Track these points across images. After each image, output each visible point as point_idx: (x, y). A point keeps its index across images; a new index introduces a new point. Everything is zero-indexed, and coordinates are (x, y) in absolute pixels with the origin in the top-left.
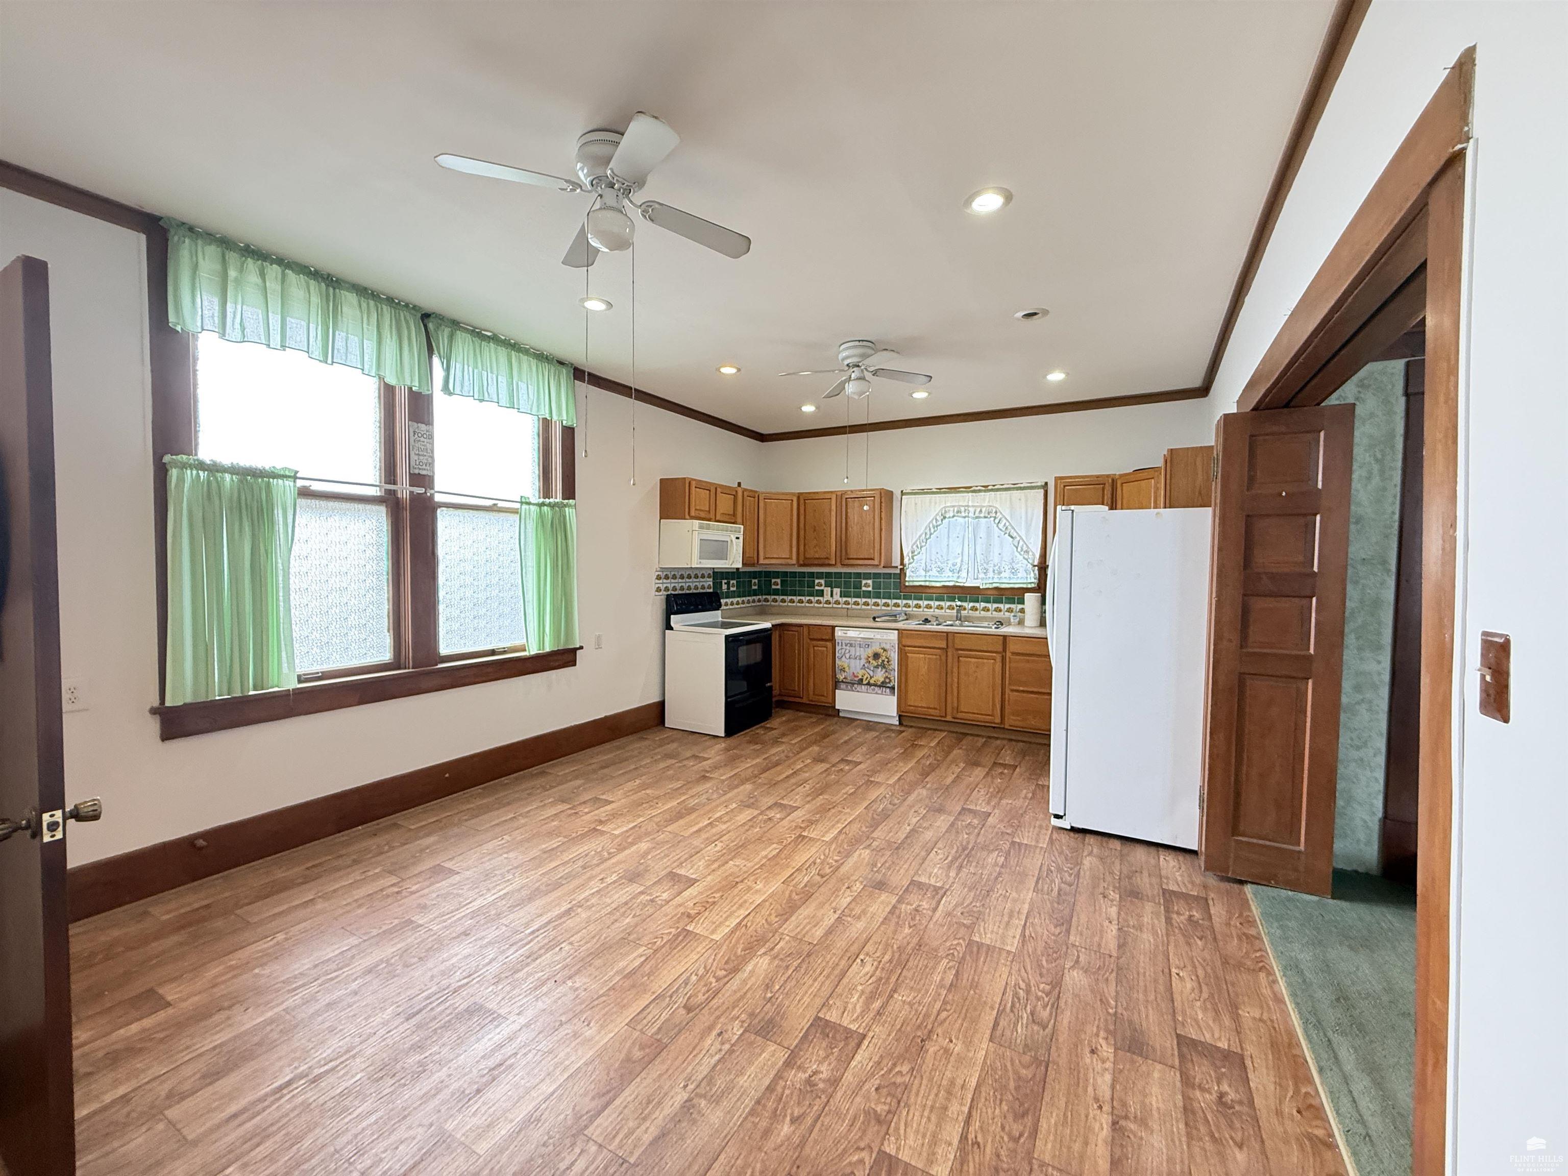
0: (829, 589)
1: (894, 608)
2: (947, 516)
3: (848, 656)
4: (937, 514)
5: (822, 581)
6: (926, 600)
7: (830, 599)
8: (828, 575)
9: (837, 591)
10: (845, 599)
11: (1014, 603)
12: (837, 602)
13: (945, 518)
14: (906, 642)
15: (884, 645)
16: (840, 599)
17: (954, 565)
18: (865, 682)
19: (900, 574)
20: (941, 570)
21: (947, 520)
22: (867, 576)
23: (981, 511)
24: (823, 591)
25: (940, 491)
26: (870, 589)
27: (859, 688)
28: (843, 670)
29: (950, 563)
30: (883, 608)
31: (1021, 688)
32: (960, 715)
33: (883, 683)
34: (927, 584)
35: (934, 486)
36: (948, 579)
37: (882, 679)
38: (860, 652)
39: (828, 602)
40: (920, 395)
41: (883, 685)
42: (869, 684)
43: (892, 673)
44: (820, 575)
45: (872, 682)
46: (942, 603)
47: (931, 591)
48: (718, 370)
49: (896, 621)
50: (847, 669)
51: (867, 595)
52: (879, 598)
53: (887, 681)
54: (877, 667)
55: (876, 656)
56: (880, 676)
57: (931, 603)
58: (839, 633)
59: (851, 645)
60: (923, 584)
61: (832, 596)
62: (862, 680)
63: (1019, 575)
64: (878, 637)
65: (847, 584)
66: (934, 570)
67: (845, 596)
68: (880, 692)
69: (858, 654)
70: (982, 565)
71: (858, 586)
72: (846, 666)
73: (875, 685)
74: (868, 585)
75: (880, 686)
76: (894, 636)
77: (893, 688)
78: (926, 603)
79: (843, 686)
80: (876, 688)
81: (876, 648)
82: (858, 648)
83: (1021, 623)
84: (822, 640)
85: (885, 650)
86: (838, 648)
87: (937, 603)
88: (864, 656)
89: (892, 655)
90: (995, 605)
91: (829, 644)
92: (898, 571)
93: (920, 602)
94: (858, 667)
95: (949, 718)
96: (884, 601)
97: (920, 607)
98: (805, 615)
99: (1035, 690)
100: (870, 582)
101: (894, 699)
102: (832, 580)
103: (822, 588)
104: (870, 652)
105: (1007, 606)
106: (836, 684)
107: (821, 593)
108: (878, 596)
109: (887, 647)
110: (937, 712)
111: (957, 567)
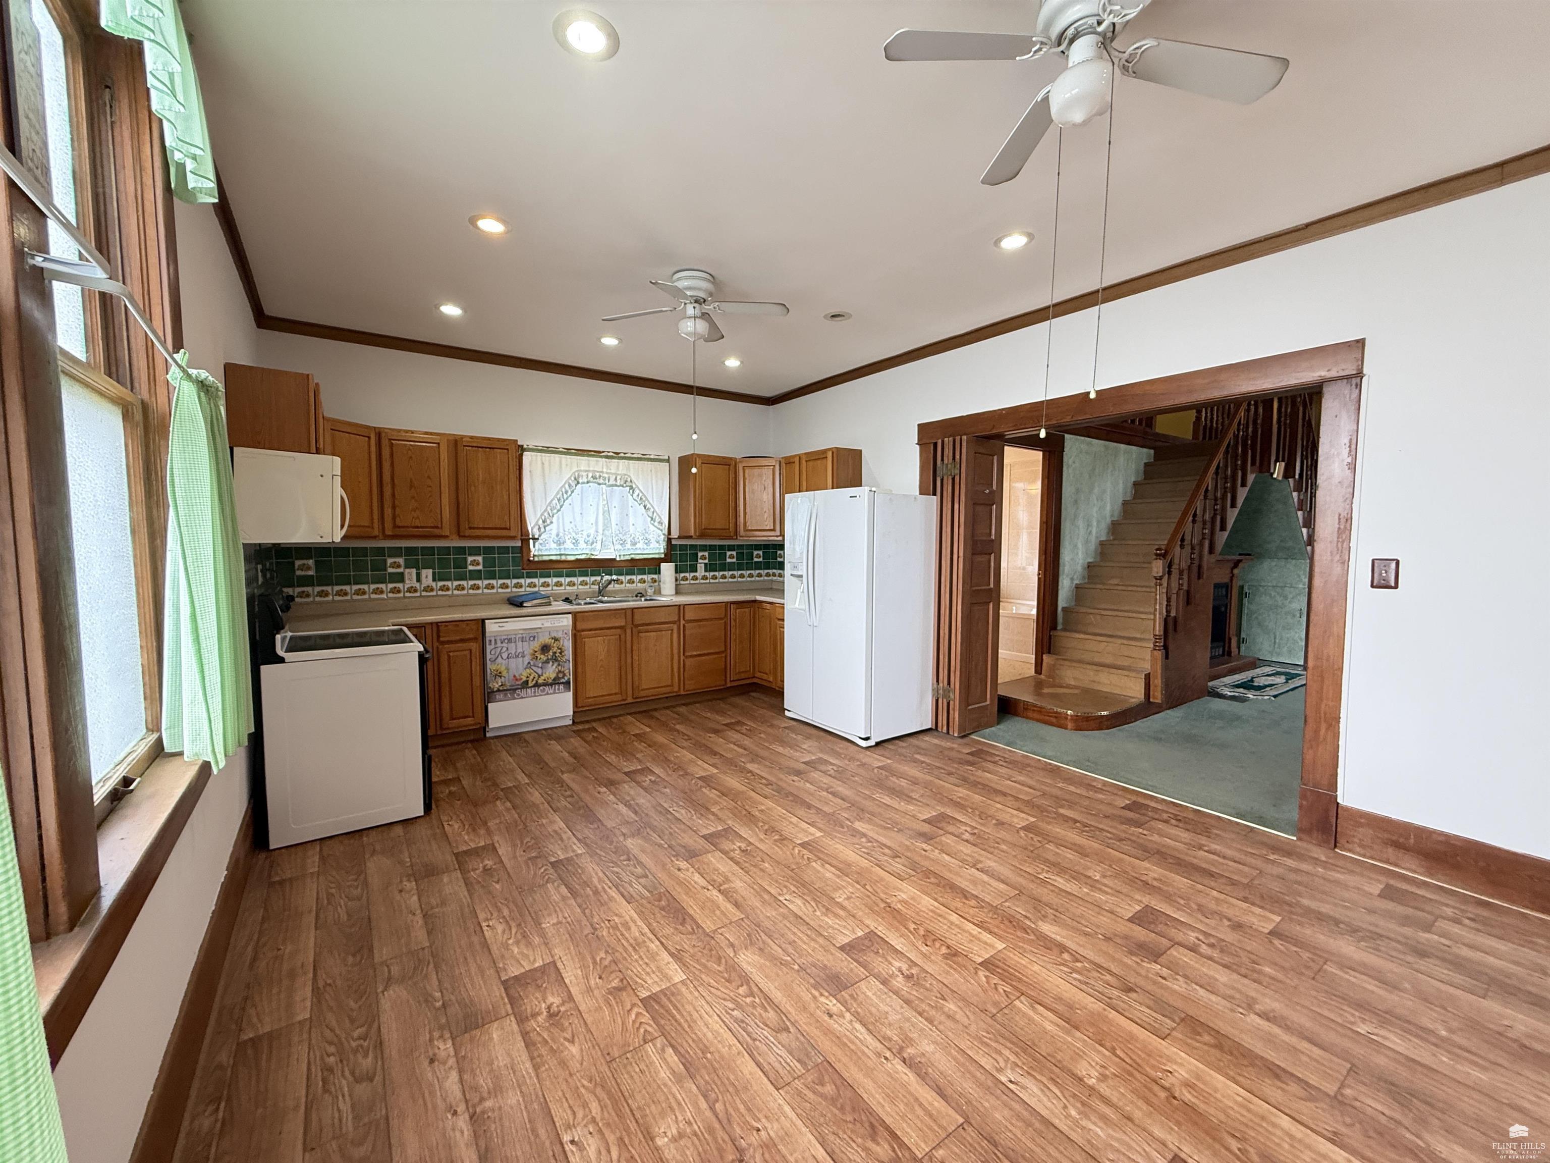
0: (414, 571)
1: (514, 590)
2: (581, 481)
3: (505, 656)
4: (570, 478)
5: (401, 561)
6: (554, 576)
7: (417, 585)
8: (410, 551)
9: (427, 574)
10: (440, 584)
11: (645, 574)
12: (429, 589)
13: (578, 483)
14: (580, 626)
15: (553, 635)
16: (434, 584)
17: (588, 536)
18: (530, 685)
19: (521, 547)
20: (576, 542)
21: (579, 486)
22: (475, 551)
23: (616, 479)
24: (402, 574)
25: (568, 452)
26: (480, 567)
27: (522, 693)
28: (499, 675)
29: (585, 533)
30: (500, 590)
31: (695, 653)
32: (643, 694)
33: (554, 680)
34: (563, 558)
35: (561, 445)
36: (582, 551)
37: (553, 676)
38: (521, 647)
39: (412, 590)
40: (609, 341)
41: (555, 682)
42: (537, 685)
43: (566, 665)
44: (396, 552)
45: (540, 681)
46: (574, 579)
47: (561, 566)
48: (473, 221)
49: (549, 604)
50: (504, 673)
51: (477, 575)
52: (494, 578)
53: (561, 675)
54: (547, 662)
55: (545, 648)
56: (551, 672)
57: (562, 579)
58: (491, 627)
59: (510, 641)
60: (554, 558)
61: (419, 580)
62: (527, 682)
63: (652, 546)
64: (548, 624)
65: (444, 564)
66: (568, 542)
67: (441, 580)
68: (551, 691)
69: (519, 650)
70: (617, 535)
71: (462, 564)
72: (503, 669)
73: (545, 685)
74: (475, 563)
75: (551, 685)
76: (567, 621)
77: (568, 683)
78: (555, 580)
79: (499, 696)
80: (547, 688)
81: (545, 639)
82: (519, 644)
83: (658, 592)
84: (462, 641)
85: (556, 639)
86: (489, 648)
87: (568, 579)
88: (528, 651)
89: (566, 643)
90: (628, 577)
91: (474, 646)
92: (519, 544)
93: (549, 580)
94: (521, 667)
95: (630, 700)
96: (501, 582)
97: (548, 585)
98: (430, 608)
99: (706, 652)
100: (480, 559)
101: (569, 695)
102: (415, 557)
103: (401, 570)
104: (536, 645)
105: (640, 577)
106: (489, 696)
107: (400, 578)
108: (492, 576)
109: (559, 635)
110: (619, 697)
111: (591, 539)
